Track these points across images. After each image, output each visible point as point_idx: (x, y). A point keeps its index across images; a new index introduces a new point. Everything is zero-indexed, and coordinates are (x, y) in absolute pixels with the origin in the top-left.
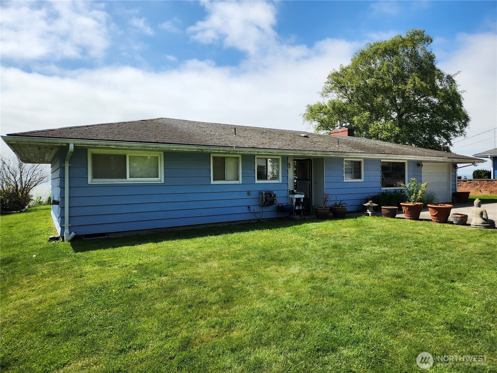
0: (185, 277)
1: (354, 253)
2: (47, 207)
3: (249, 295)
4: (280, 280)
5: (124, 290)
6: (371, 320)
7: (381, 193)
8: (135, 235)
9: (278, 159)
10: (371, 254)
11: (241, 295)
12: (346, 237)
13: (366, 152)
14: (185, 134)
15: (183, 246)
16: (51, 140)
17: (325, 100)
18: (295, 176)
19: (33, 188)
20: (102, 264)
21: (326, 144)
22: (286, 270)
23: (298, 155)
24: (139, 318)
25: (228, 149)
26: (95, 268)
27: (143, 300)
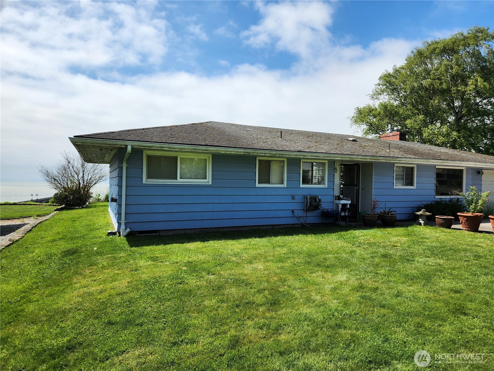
0: (232, 277)
1: (405, 264)
2: (105, 204)
3: (296, 299)
4: (326, 286)
5: (175, 286)
6: (427, 335)
7: (435, 202)
8: (184, 233)
9: (324, 163)
10: (425, 266)
11: (287, 299)
12: (396, 246)
13: (420, 158)
14: (232, 137)
15: (229, 246)
16: (111, 142)
17: (375, 103)
18: (341, 181)
19: (93, 186)
20: (154, 259)
21: (376, 148)
22: (333, 276)
23: (345, 159)
24: (190, 314)
25: (274, 152)
26: (149, 263)
27: (193, 297)
